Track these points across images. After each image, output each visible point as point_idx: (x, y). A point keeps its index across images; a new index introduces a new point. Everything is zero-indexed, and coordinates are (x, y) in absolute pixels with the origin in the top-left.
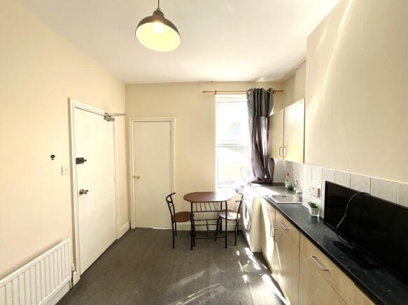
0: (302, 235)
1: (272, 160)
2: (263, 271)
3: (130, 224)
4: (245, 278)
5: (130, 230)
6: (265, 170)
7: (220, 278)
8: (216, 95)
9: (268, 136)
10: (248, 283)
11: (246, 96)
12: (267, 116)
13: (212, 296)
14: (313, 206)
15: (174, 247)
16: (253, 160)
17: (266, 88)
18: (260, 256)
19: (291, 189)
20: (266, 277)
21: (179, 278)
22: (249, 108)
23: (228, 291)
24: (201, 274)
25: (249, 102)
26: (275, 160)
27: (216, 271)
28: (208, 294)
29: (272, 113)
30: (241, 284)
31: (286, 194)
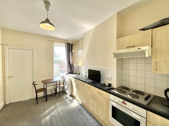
0: (84, 83)
1: (73, 66)
2: (73, 99)
3: (5, 102)
4: (68, 102)
5: (5, 106)
6: (71, 69)
7: (60, 105)
8: (54, 43)
9: (72, 58)
10: (69, 103)
11: (65, 44)
12: (72, 52)
13: (59, 110)
14: (86, 76)
15: (37, 104)
16: (67, 66)
17: (71, 43)
18: (72, 96)
19: (79, 74)
20: (74, 100)
21: (44, 111)
22: (66, 49)
23: (64, 107)
24: (53, 107)
25: (66, 46)
26: (74, 66)
27: (58, 104)
28: (58, 110)
29: (73, 51)
30: (68, 104)
31: (78, 75)
